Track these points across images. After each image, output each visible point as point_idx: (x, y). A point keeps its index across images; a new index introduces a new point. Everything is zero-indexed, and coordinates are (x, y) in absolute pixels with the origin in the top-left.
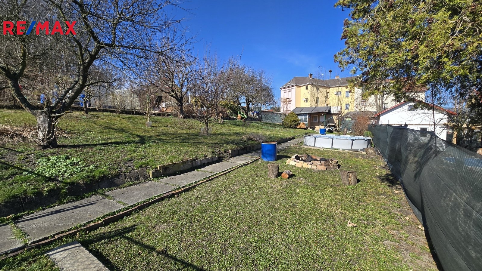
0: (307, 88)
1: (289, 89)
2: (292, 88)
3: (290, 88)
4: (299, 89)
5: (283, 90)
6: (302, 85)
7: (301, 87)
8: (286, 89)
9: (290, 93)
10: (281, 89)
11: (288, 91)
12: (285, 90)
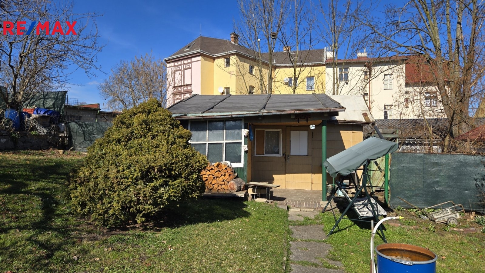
0: (228, 64)
1: (186, 62)
2: (193, 59)
3: (189, 61)
4: (208, 63)
5: (172, 64)
6: (216, 55)
7: (214, 59)
8: (179, 63)
9: (187, 72)
10: (168, 61)
11: (182, 67)
12: (176, 64)
